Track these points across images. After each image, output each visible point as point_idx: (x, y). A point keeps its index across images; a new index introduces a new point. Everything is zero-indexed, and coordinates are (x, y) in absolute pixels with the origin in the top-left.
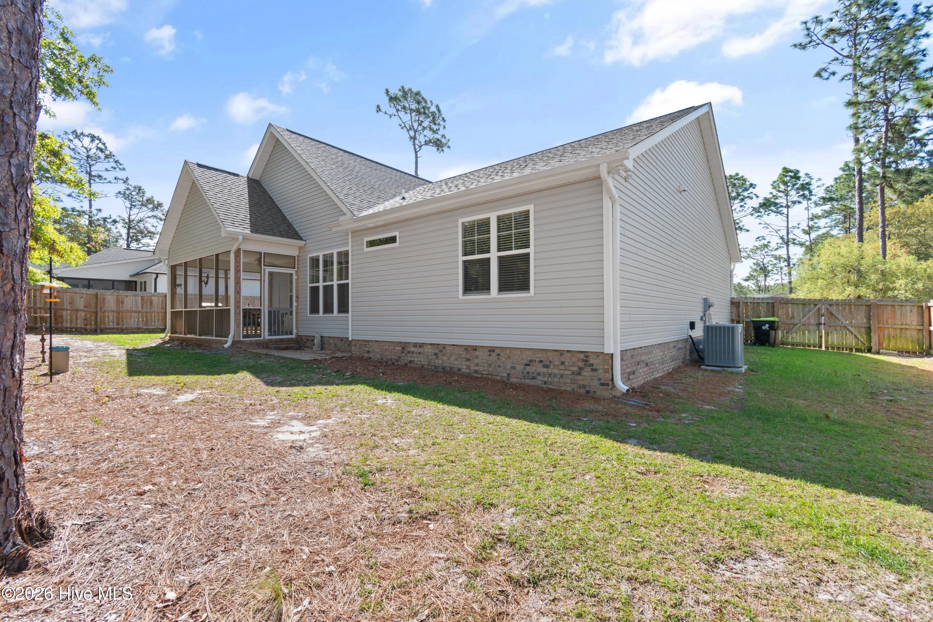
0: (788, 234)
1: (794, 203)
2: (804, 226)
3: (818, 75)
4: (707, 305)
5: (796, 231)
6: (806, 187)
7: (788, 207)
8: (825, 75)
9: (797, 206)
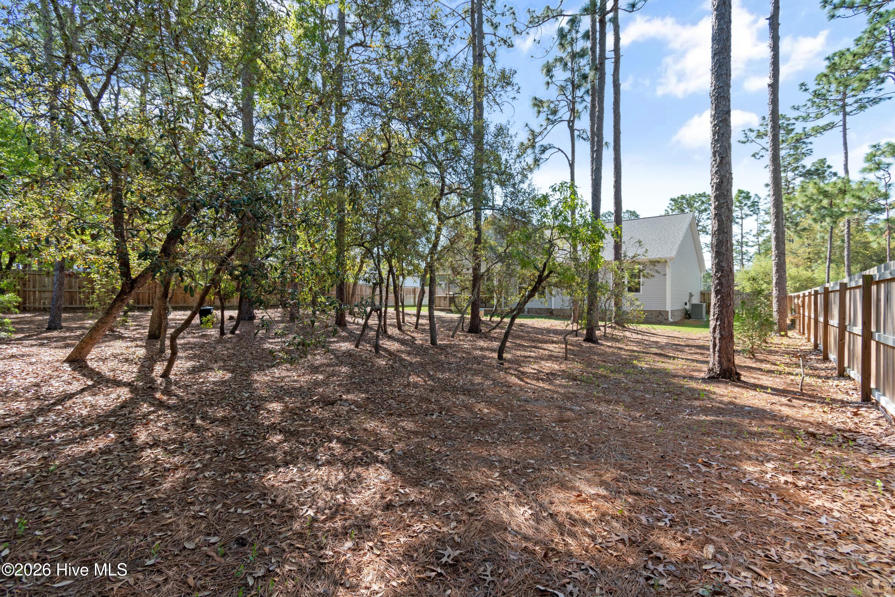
0: (742, 237)
1: (747, 215)
2: (754, 232)
3: (754, 156)
4: (691, 295)
5: (748, 236)
6: (754, 204)
7: (742, 218)
8: (758, 157)
9: (749, 218)
